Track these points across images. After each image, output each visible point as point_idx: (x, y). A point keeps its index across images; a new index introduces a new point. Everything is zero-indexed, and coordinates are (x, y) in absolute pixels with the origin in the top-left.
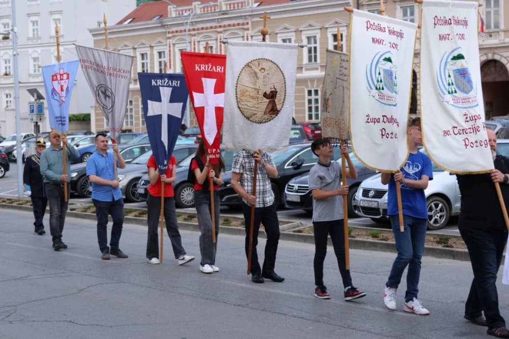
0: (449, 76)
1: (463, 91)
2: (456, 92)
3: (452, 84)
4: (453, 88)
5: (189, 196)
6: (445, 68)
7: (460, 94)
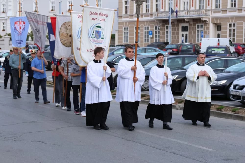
0: (93, 32)
1: (97, 38)
2: (94, 38)
3: (94, 35)
4: (94, 36)
5: (146, 84)
6: (92, 29)
7: (95, 39)
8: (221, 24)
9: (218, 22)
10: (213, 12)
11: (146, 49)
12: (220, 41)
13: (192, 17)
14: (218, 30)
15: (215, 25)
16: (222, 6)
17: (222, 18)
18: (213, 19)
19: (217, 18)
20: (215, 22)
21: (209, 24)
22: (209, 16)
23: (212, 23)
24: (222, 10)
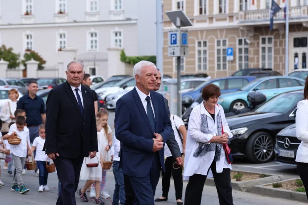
11: (280, 81)
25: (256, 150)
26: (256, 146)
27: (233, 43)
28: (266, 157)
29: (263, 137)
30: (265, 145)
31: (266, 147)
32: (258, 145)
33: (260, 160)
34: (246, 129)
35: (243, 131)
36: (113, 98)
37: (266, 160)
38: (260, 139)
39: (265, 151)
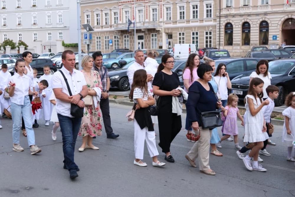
8: (172, 33)
9: (170, 32)
10: (165, 23)
12: (191, 46)
13: (147, 28)
14: (169, 38)
15: (166, 34)
16: (173, 18)
17: (172, 29)
18: (165, 29)
19: (168, 29)
20: (167, 32)
21: (162, 33)
22: (162, 26)
23: (164, 32)
24: (173, 22)
25: (123, 85)
26: (123, 84)
27: (112, 38)
28: (127, 88)
29: (126, 80)
30: (127, 83)
31: (127, 84)
32: (123, 83)
33: (125, 89)
34: (118, 76)
35: (117, 77)
36: (59, 63)
37: (127, 89)
38: (124, 80)
39: (126, 86)
